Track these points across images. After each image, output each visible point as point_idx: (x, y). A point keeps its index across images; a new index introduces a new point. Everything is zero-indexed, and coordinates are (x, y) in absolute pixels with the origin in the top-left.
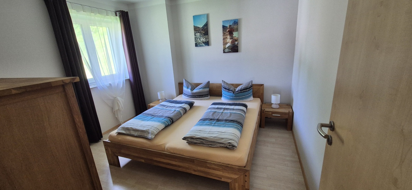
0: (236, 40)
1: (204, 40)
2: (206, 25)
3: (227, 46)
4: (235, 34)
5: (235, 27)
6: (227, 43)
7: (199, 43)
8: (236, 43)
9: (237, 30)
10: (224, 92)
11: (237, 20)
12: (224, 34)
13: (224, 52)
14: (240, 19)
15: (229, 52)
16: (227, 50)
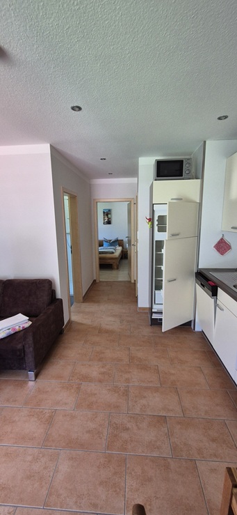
11: (111, 209)
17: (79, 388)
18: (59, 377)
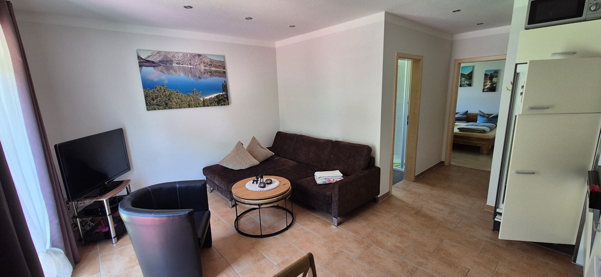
0: (495, 84)
1: (468, 83)
2: (471, 73)
3: (486, 87)
4: (494, 80)
5: (495, 75)
6: (487, 85)
7: (463, 85)
8: (495, 85)
9: (496, 77)
10: (479, 118)
11: (498, 70)
12: (485, 79)
13: (483, 91)
14: (500, 70)
15: (488, 91)
16: (486, 90)
17: (368, 247)
18: (356, 232)
